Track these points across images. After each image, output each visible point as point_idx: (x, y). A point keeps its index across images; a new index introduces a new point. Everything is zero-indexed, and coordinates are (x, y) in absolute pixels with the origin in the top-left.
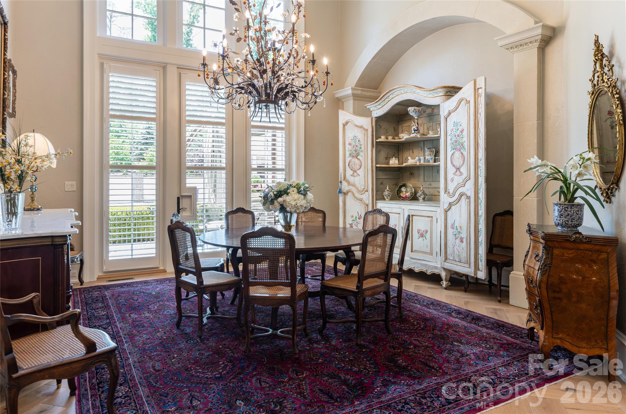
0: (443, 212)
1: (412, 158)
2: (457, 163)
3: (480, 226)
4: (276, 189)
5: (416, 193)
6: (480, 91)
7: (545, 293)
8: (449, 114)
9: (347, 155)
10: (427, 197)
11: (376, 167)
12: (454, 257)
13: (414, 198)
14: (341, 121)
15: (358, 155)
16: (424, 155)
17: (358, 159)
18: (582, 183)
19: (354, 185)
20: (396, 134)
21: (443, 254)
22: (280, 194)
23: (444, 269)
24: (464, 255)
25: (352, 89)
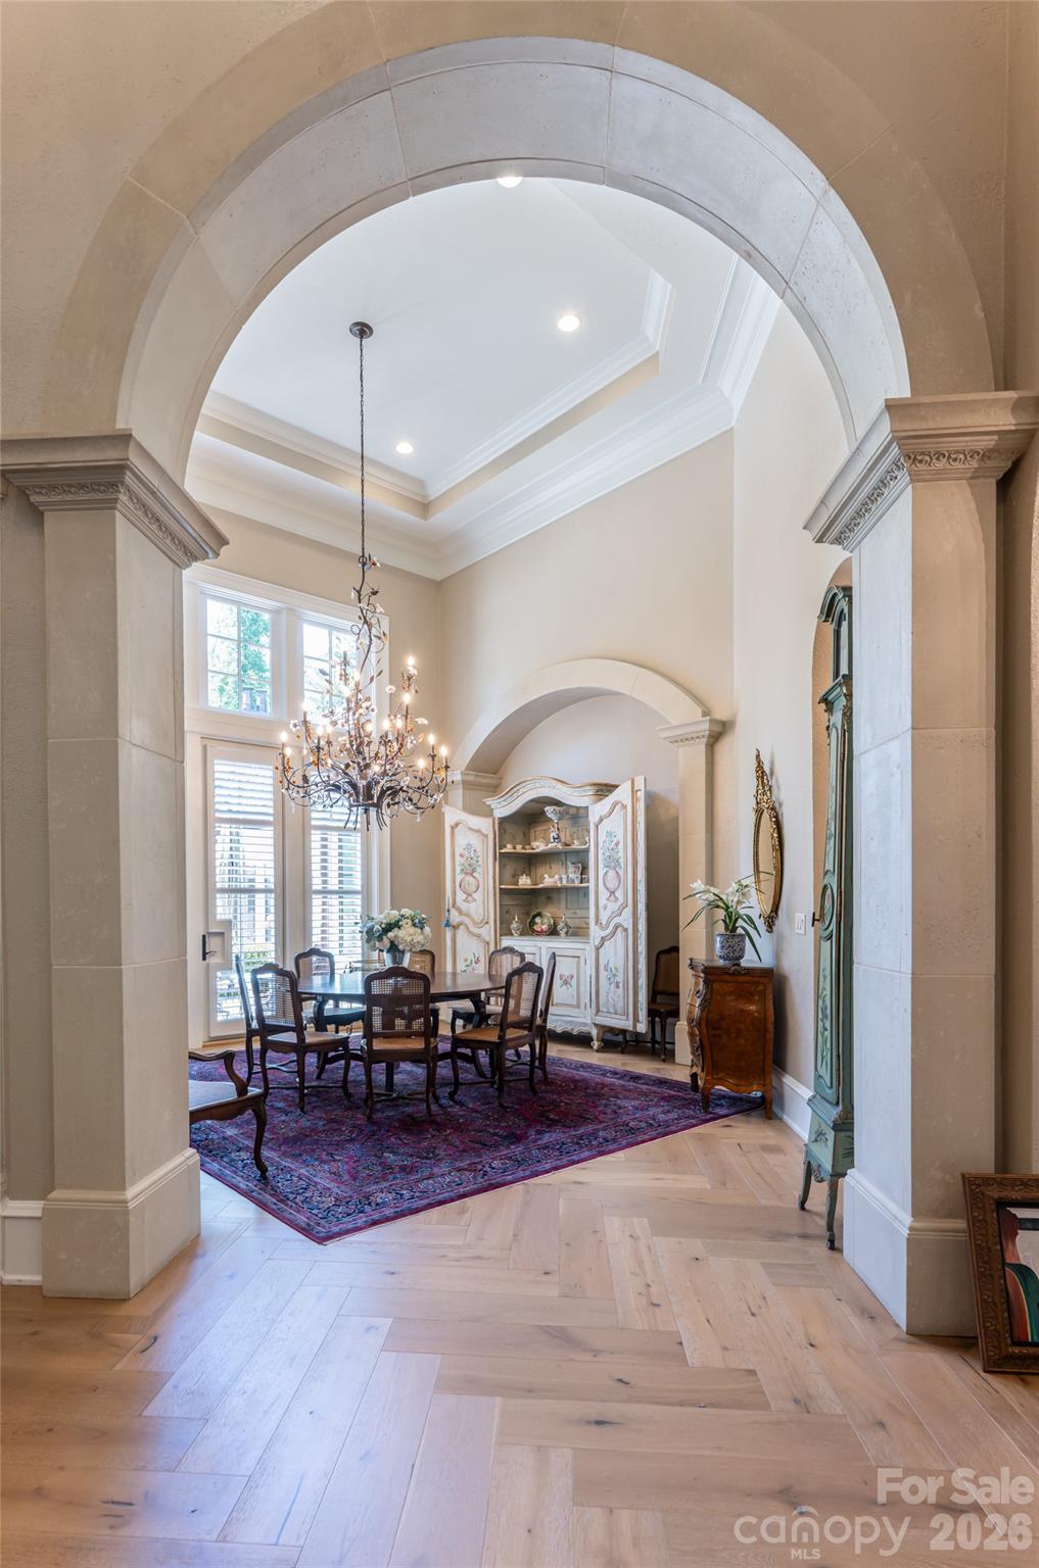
0: (593, 949)
1: (550, 877)
2: (612, 885)
3: (640, 967)
4: (384, 921)
5: (555, 925)
6: (639, 793)
7: (705, 1031)
8: (601, 820)
9: (458, 869)
10: (571, 930)
11: (500, 889)
12: (608, 1008)
13: (553, 932)
14: (449, 820)
15: (474, 871)
16: (566, 873)
17: (474, 877)
18: (742, 912)
19: (468, 915)
20: (527, 842)
21: (594, 1005)
22: (389, 927)
23: (596, 1025)
24: (620, 1004)
25: (463, 774)
